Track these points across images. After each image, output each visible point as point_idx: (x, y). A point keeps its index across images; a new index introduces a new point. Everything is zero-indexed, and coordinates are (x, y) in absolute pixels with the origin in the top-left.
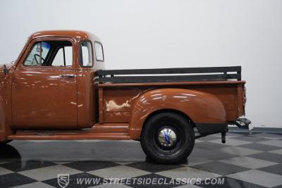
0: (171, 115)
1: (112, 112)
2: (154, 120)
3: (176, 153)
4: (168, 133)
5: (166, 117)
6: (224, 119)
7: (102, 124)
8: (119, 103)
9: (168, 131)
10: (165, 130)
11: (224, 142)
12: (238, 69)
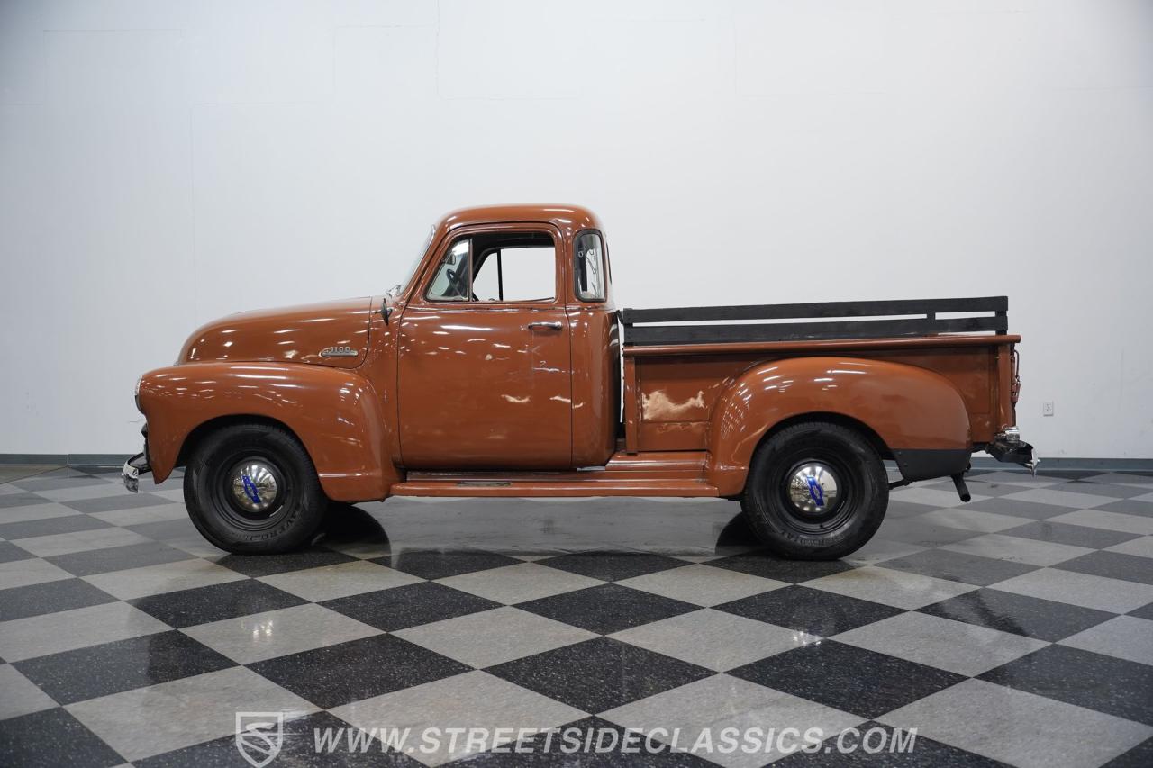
0: (827, 429)
1: (657, 422)
2: (779, 441)
3: (838, 532)
4: (814, 476)
5: (813, 434)
6: (964, 438)
7: (632, 455)
8: (678, 398)
9: (813, 472)
10: (807, 470)
11: (966, 497)
12: (1000, 304)
